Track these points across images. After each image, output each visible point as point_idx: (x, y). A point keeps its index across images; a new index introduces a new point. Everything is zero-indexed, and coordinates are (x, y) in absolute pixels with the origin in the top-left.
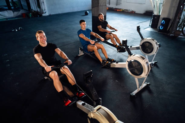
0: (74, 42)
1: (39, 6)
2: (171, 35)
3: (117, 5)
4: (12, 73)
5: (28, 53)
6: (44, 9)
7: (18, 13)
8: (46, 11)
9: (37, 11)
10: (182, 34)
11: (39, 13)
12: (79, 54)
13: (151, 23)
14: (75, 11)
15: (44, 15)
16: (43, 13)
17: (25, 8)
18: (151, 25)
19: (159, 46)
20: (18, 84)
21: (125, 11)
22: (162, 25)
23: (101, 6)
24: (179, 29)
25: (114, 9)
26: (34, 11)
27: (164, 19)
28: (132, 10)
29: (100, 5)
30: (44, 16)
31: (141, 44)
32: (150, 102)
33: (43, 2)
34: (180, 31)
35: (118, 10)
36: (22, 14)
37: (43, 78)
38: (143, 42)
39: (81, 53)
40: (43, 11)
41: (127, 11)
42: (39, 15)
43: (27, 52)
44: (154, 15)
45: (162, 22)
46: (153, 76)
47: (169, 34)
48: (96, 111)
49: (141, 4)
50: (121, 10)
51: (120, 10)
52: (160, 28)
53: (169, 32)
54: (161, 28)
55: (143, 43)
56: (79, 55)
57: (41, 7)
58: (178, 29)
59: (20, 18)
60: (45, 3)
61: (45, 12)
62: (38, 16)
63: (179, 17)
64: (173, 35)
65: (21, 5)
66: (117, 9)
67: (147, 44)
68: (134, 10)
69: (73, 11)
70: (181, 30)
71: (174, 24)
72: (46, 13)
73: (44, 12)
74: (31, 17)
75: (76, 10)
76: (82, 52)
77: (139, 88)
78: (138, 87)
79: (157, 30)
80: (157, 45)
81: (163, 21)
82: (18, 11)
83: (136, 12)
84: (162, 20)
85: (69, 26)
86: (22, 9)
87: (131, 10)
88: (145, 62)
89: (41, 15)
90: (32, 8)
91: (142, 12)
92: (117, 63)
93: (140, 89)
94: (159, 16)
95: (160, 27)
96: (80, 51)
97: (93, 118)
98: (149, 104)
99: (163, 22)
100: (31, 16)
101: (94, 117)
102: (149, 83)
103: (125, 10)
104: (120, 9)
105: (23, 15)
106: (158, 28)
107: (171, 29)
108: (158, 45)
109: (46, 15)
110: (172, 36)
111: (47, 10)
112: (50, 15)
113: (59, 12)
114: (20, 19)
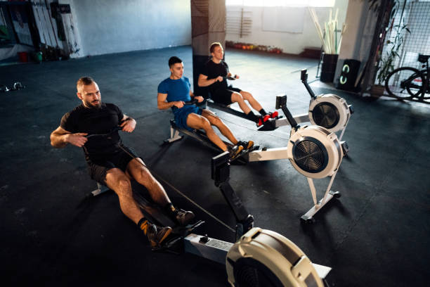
0: (155, 114)
1: (61, 34)
2: (365, 95)
3: (241, 35)
4: (6, 187)
5: (42, 139)
6: (73, 43)
7: (9, 52)
8: (78, 47)
9: (57, 46)
10: (385, 93)
11: (62, 53)
12: (170, 137)
13: (320, 71)
14: (147, 49)
15: (73, 56)
16: (72, 52)
17: (24, 42)
18: (319, 75)
19: (351, 112)
20: (22, 210)
21: (260, 48)
22: (344, 74)
23: (212, 32)
24: (380, 81)
25: (236, 44)
26: (49, 47)
27: (346, 62)
28: (276, 47)
29: (210, 29)
30: (74, 59)
31: (312, 109)
32: (348, 232)
33: (72, 27)
34: (383, 86)
35: (244, 47)
36: (19, 54)
37: (87, 195)
38: (317, 103)
39: (175, 136)
40: (71, 46)
41: (264, 49)
42: (62, 56)
43: (40, 137)
44: (325, 55)
45: (344, 69)
46: (343, 178)
47: (360, 93)
48: (249, 240)
49: (294, 33)
50: (252, 47)
51: (248, 48)
52: (339, 83)
53: (359, 89)
54: (343, 80)
55: (317, 106)
56: (170, 141)
57: (67, 37)
58: (377, 82)
59: (13, 63)
60: (76, 28)
61: (77, 51)
62: (60, 58)
63: (377, 56)
64: (369, 95)
65: (16, 33)
66: (242, 44)
67: (326, 108)
68: (278, 48)
69: (143, 49)
70: (383, 84)
71: (369, 71)
72: (79, 52)
73: (74, 49)
74: (43, 61)
75: (149, 45)
76: (177, 132)
77: (318, 203)
78: (315, 201)
79: (334, 85)
80: (347, 108)
81: (346, 66)
82: (8, 47)
83: (284, 51)
84: (344, 65)
85: (138, 80)
86: (18, 42)
87: (272, 47)
88: (332, 140)
89: (66, 57)
90: (43, 41)
91: (297, 50)
92: (264, 149)
93: (320, 206)
94: (336, 56)
95: (339, 80)
96: (172, 130)
97: (246, 256)
98: (345, 236)
99: (346, 69)
100: (40, 58)
101: (245, 254)
102: (337, 192)
103: (259, 46)
104: (249, 45)
105: (20, 56)
106: (335, 81)
107: (362, 83)
108: (349, 109)
109: (79, 57)
110: (367, 97)
111: (80, 46)
112: (88, 57)
113: (111, 49)
114: (15, 65)
